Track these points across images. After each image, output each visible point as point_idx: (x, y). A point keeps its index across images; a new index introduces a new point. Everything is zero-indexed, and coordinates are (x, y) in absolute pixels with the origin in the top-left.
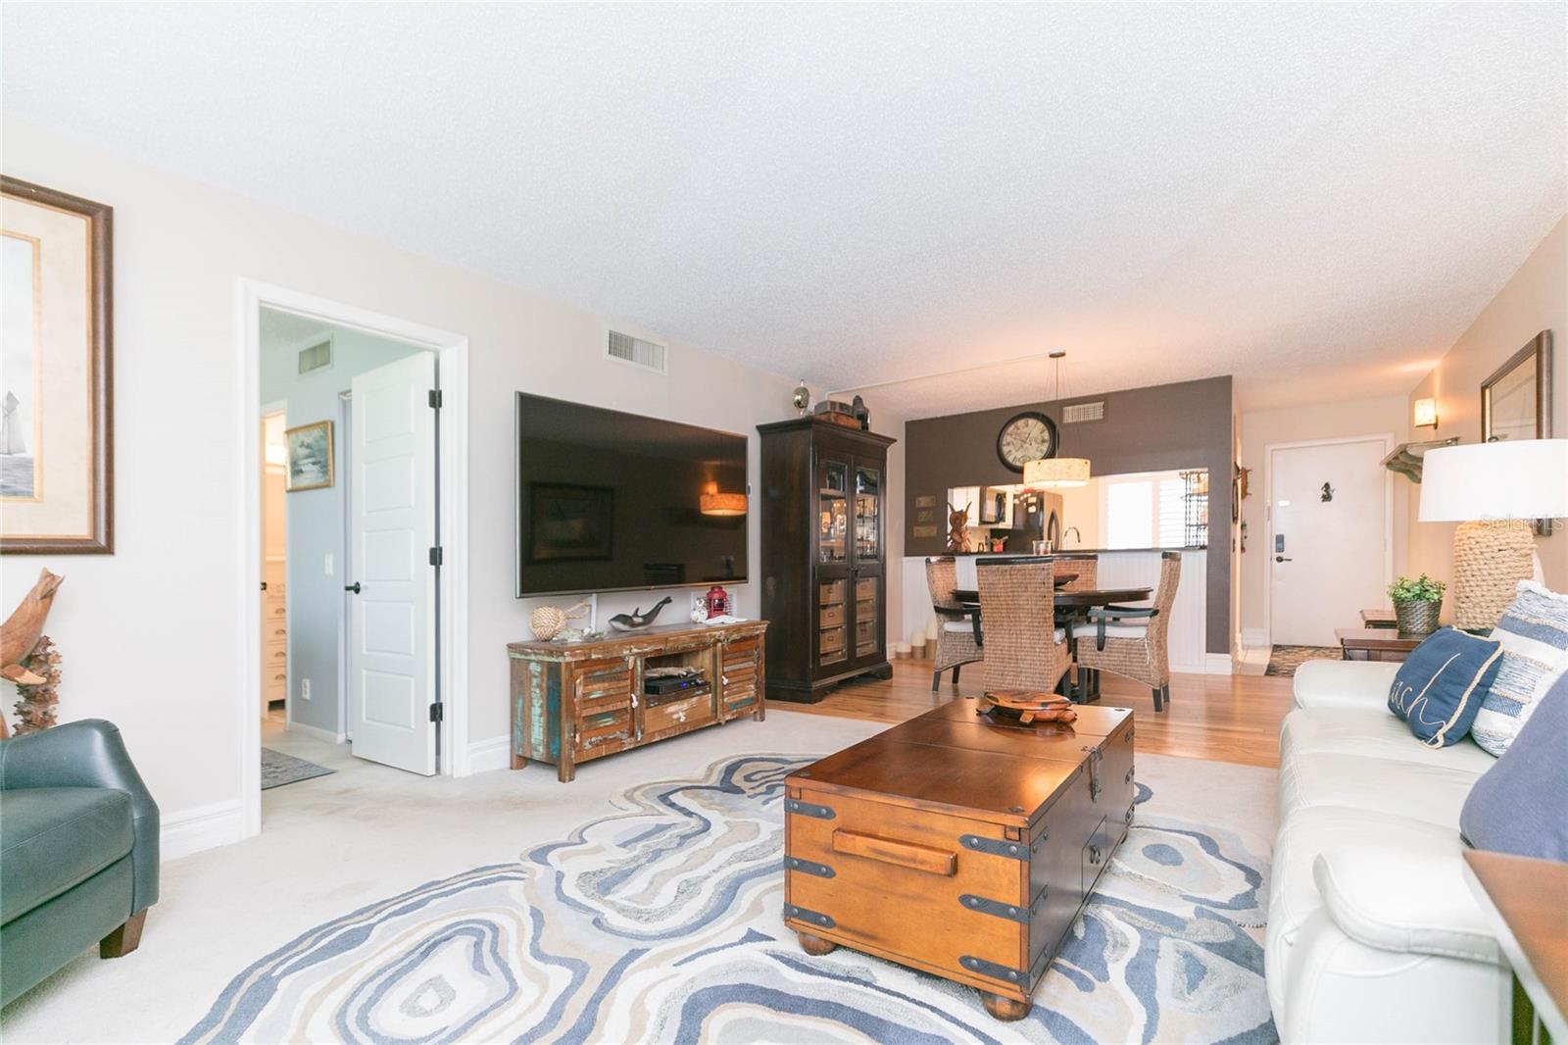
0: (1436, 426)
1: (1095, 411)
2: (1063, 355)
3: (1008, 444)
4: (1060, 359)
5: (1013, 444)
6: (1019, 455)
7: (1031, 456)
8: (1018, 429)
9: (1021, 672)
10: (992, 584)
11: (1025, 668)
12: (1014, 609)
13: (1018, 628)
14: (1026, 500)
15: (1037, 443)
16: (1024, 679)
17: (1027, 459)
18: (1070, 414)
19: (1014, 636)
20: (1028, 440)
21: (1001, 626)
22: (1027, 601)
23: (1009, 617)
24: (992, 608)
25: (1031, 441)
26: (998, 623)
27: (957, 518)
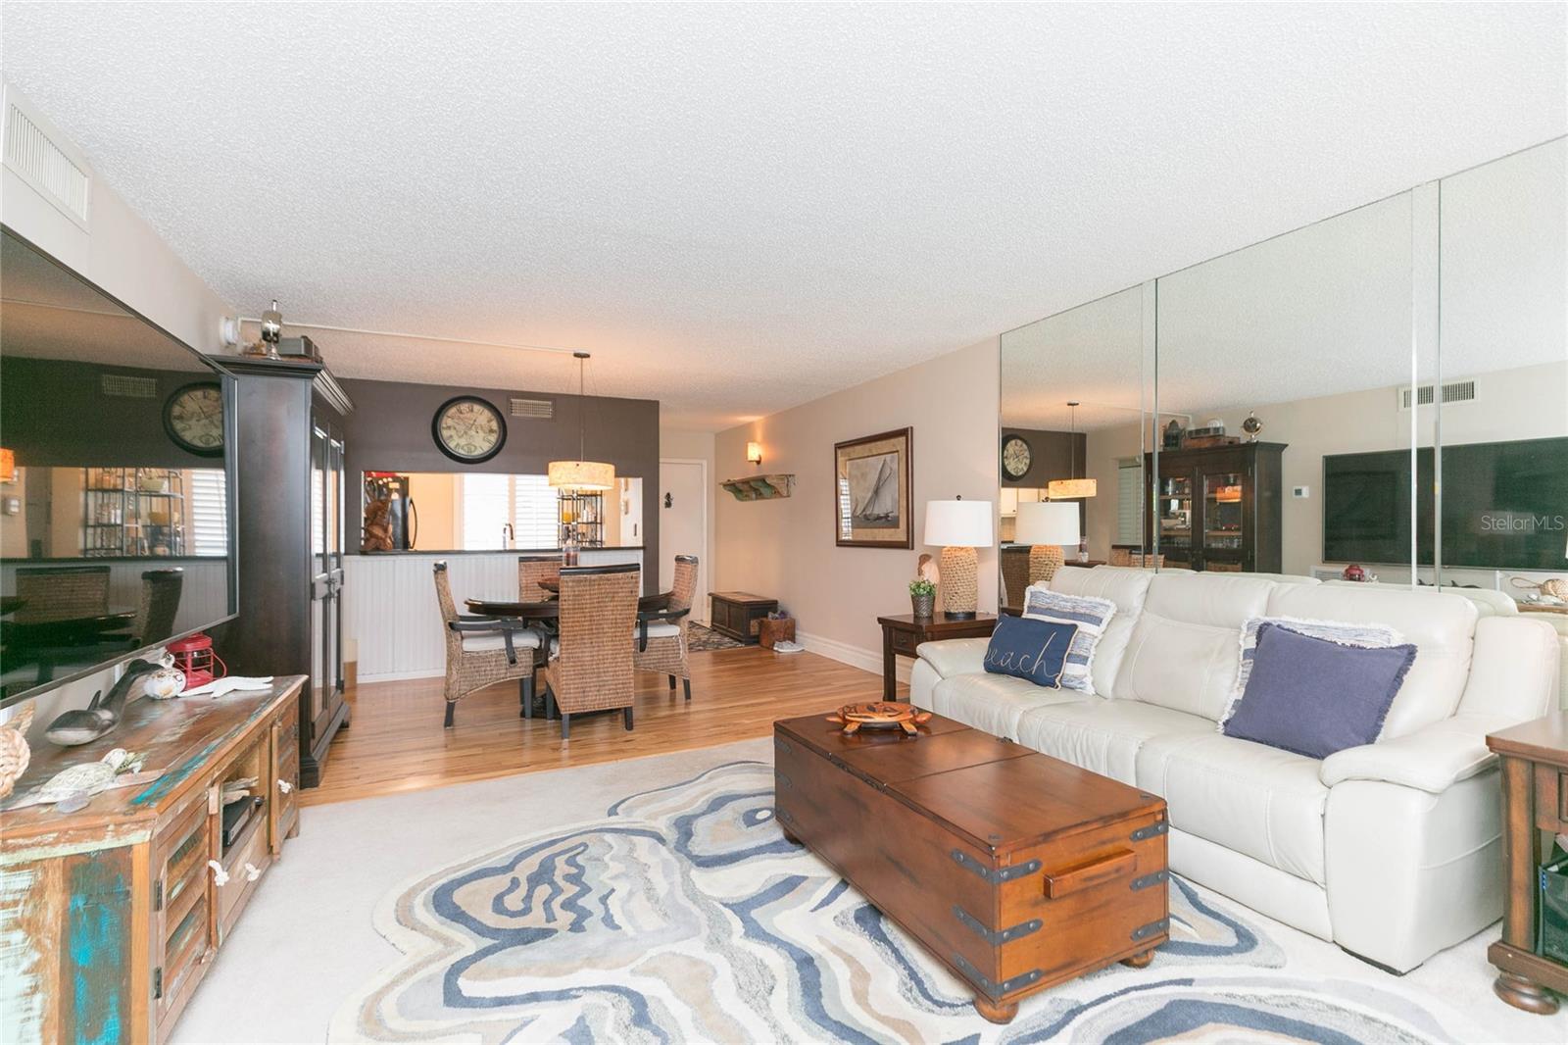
0: (758, 462)
1: (546, 411)
2: (588, 356)
3: (449, 428)
4: (584, 359)
5: (455, 429)
6: (463, 442)
7: (477, 445)
8: (461, 413)
9: (604, 685)
10: (578, 595)
11: (607, 681)
12: (598, 620)
13: (600, 640)
14: (386, 485)
15: (485, 432)
16: (607, 692)
17: (473, 448)
18: (519, 411)
19: (596, 649)
20: (473, 428)
21: (583, 639)
22: (613, 610)
23: (592, 629)
24: (573, 622)
25: (477, 428)
26: (578, 637)
27: (379, 509)
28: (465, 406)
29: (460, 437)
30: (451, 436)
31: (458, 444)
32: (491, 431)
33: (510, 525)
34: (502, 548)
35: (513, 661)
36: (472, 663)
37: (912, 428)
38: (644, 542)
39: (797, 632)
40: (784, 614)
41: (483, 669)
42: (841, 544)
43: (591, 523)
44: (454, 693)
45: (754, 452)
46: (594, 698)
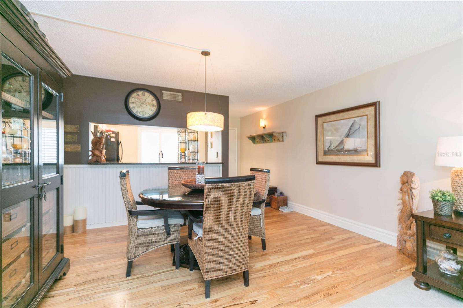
0: (264, 128)
1: (178, 97)
3: (133, 103)
5: (136, 103)
6: (140, 110)
7: (147, 112)
8: (139, 96)
9: (232, 258)
10: (217, 198)
11: (234, 254)
12: (229, 214)
13: (230, 227)
14: (109, 135)
15: (150, 106)
16: (234, 262)
17: (144, 113)
18: (166, 96)
19: (227, 233)
20: (145, 103)
21: (218, 227)
22: (238, 207)
23: (224, 220)
24: (213, 216)
25: (146, 104)
26: (216, 226)
27: (98, 141)
28: (141, 93)
29: (139, 108)
30: (134, 107)
31: (137, 111)
32: (153, 105)
33: (162, 152)
34: (158, 162)
35: (168, 233)
36: (144, 235)
37: (379, 102)
38: (222, 160)
39: (288, 202)
40: (282, 194)
41: (150, 239)
42: (318, 163)
43: (194, 152)
44: (132, 255)
45: (263, 123)
46: (226, 267)
